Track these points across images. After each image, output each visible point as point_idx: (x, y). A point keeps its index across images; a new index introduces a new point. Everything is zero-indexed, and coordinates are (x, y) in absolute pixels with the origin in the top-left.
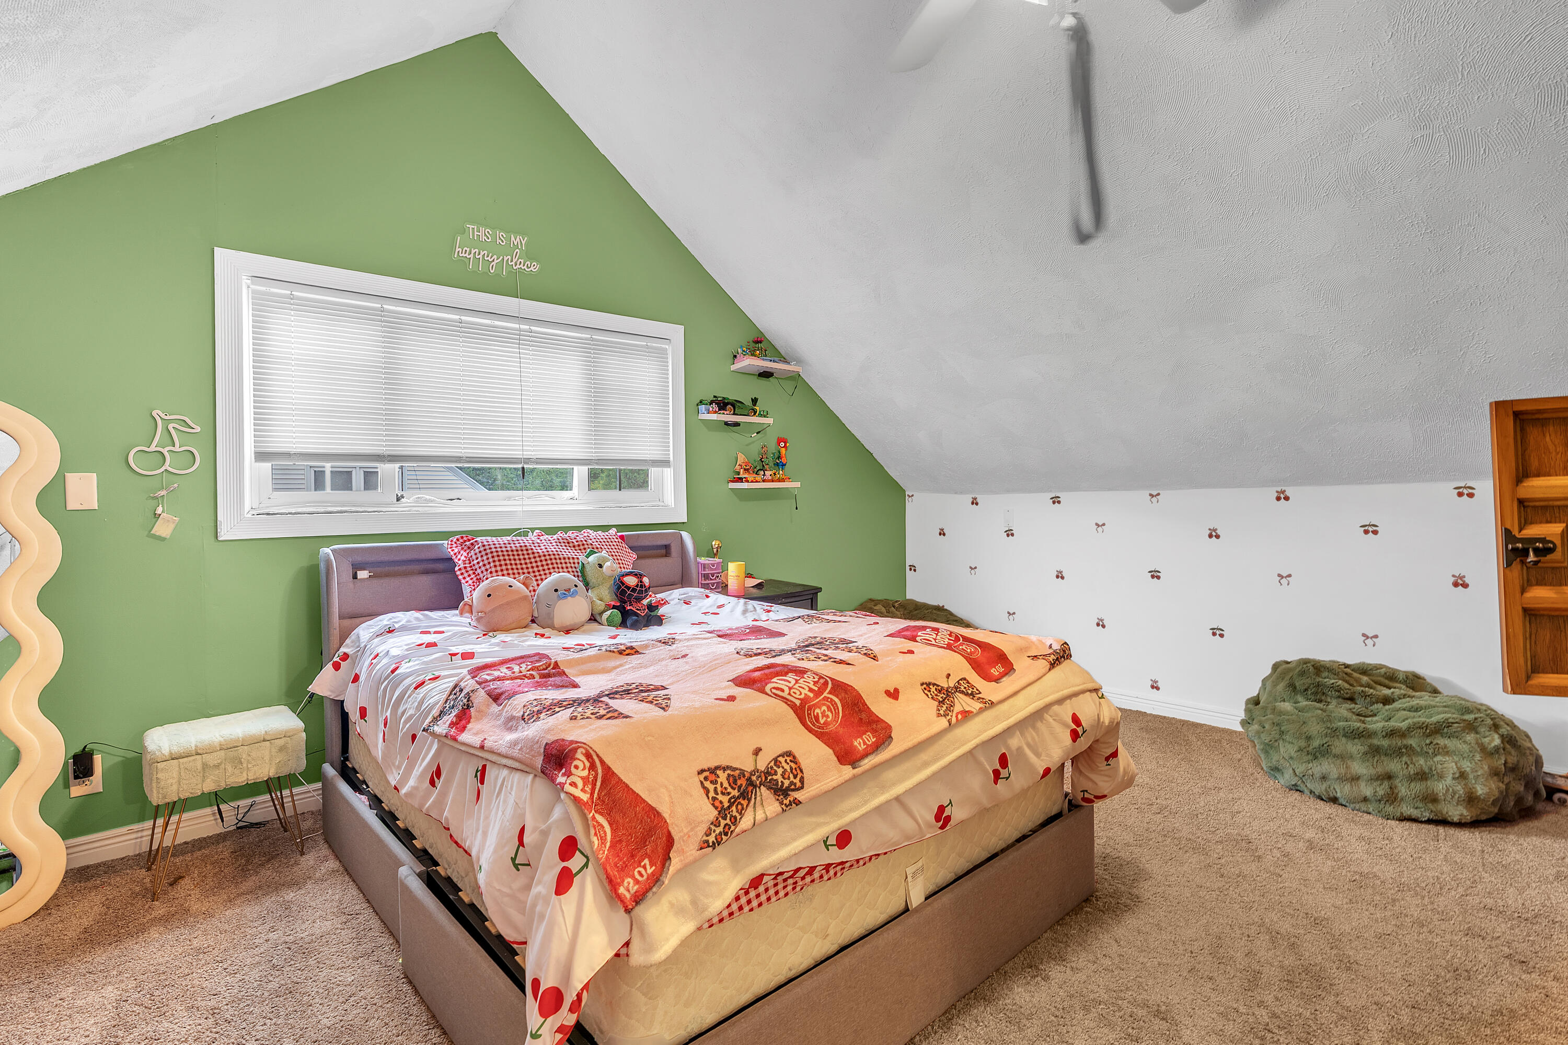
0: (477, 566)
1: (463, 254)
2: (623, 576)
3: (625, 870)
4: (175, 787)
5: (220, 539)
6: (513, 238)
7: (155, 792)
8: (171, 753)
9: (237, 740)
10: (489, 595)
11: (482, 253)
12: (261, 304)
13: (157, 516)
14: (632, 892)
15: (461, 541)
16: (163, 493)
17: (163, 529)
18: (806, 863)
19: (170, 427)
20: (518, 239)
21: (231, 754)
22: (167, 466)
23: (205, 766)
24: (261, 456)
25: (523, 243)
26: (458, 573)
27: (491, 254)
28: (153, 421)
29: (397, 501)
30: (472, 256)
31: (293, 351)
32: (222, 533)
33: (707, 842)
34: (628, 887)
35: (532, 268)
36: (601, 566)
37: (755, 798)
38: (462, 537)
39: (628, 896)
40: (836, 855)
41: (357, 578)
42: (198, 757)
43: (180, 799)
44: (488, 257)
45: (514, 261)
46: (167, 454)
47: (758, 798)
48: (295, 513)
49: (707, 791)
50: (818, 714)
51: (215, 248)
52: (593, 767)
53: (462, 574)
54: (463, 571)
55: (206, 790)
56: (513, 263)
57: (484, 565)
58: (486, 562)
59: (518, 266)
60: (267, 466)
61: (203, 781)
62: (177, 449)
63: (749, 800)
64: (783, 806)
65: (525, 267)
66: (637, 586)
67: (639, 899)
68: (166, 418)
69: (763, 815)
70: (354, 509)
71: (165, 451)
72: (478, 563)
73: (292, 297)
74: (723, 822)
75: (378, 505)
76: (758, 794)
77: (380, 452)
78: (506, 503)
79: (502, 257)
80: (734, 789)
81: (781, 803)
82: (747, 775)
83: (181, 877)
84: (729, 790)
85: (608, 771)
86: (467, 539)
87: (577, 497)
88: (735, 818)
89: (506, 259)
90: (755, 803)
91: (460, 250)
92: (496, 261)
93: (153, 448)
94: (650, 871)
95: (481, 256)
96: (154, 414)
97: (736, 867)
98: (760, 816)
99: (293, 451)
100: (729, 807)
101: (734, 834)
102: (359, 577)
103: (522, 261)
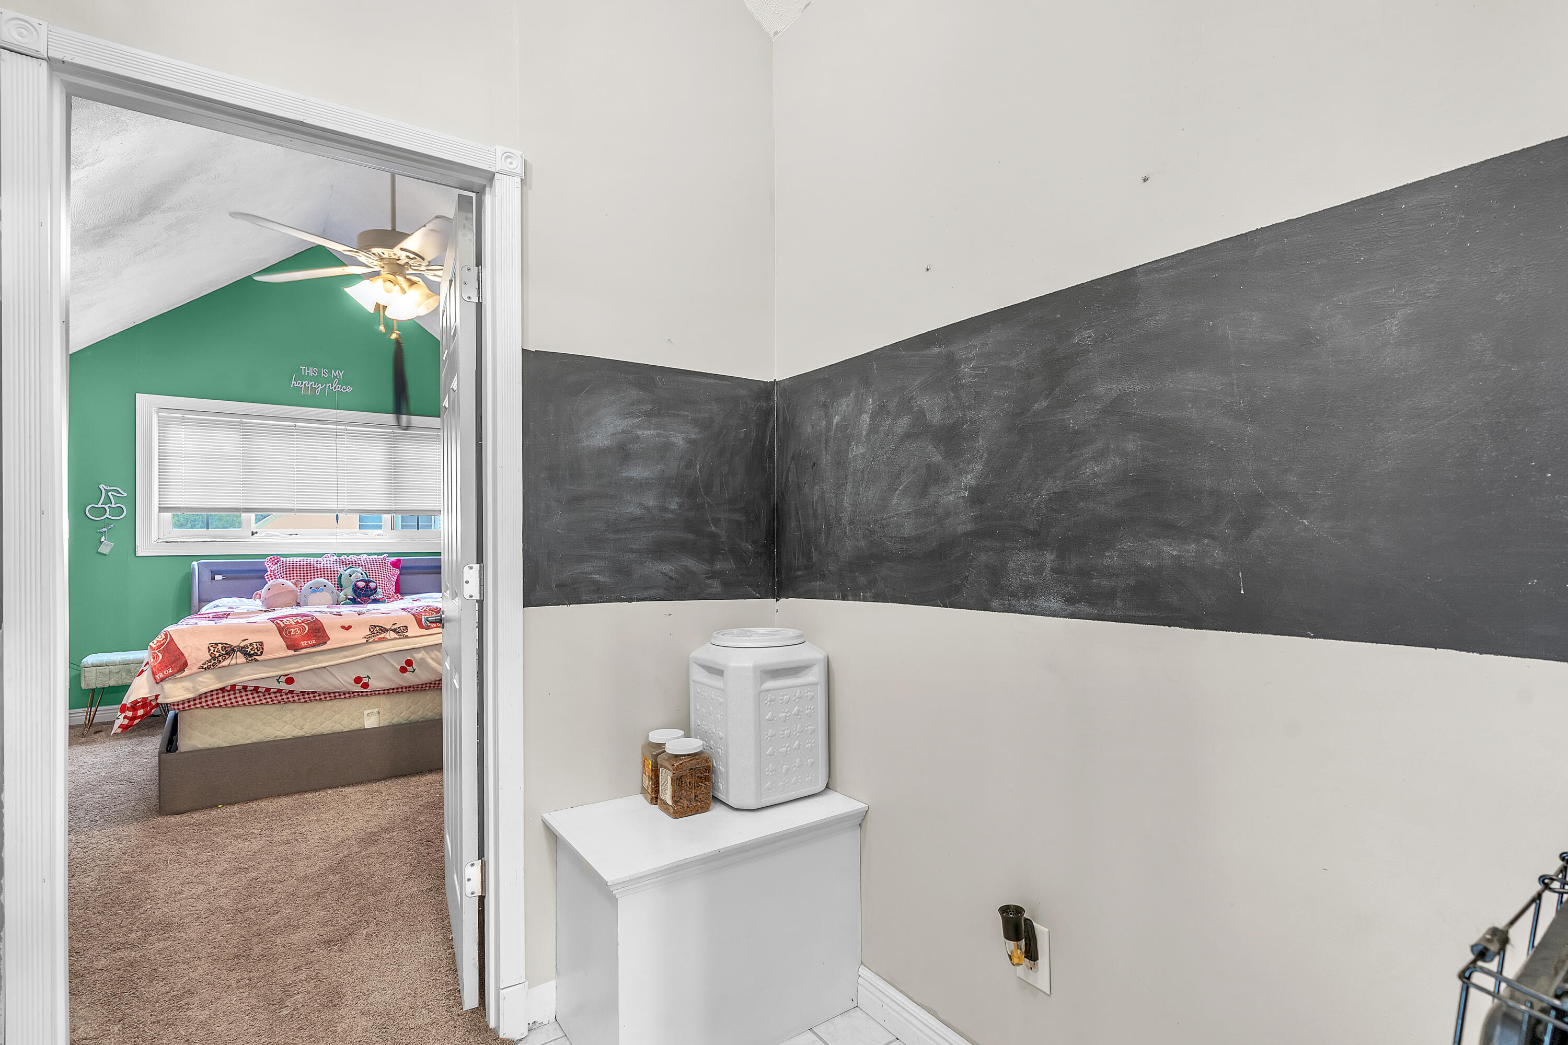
0: (277, 574)
1: (297, 385)
2: (357, 581)
3: (160, 671)
4: (94, 681)
5: (137, 555)
6: (333, 372)
7: (83, 682)
8: (92, 664)
9: (129, 661)
10: (269, 589)
11: (310, 383)
12: (162, 423)
13: (101, 542)
14: (161, 677)
15: (273, 559)
16: (105, 529)
17: (105, 549)
18: (263, 685)
19: (110, 494)
20: (337, 372)
21: (126, 667)
22: (107, 515)
23: (110, 672)
24: (162, 509)
25: (341, 374)
26: (266, 577)
27: (317, 384)
28: (100, 490)
29: (252, 535)
30: (303, 385)
31: (183, 449)
32: (138, 552)
33: (203, 667)
34: (160, 675)
35: (347, 390)
36: (350, 576)
37: (233, 655)
38: (274, 557)
39: (159, 678)
40: (285, 687)
41: (214, 579)
42: (107, 667)
43: (97, 688)
44: (315, 385)
45: (334, 386)
46: (108, 510)
47: (235, 656)
48: (184, 542)
49: (210, 650)
50: (291, 631)
51: (137, 394)
52: (166, 638)
53: (268, 578)
54: (269, 576)
55: (111, 685)
56: (333, 388)
57: (281, 573)
58: (282, 572)
59: (336, 389)
60: (168, 516)
61: (110, 680)
62: (113, 505)
63: (230, 656)
64: (248, 661)
65: (342, 390)
66: (364, 587)
67: (162, 680)
68: (107, 489)
69: (235, 662)
70: (221, 540)
71: (106, 507)
72: (278, 572)
73: (183, 418)
74: (213, 662)
75: (240, 537)
76: (235, 654)
77: (239, 507)
78: (329, 537)
79: (325, 385)
80: (223, 651)
81: (247, 659)
82: (232, 647)
83: (101, 731)
84: (221, 651)
85: (172, 639)
86: (275, 559)
87: (383, 534)
88: (221, 661)
89: (328, 385)
90: (232, 657)
91: (295, 382)
92: (320, 388)
93: (100, 505)
94: (170, 672)
95: (309, 385)
96: (101, 486)
97: (219, 679)
98: (233, 662)
99: (182, 506)
100: (218, 657)
101: (217, 667)
102: (216, 579)
103: (340, 386)
